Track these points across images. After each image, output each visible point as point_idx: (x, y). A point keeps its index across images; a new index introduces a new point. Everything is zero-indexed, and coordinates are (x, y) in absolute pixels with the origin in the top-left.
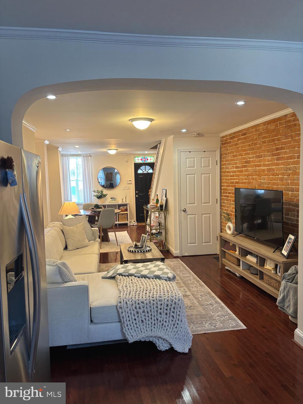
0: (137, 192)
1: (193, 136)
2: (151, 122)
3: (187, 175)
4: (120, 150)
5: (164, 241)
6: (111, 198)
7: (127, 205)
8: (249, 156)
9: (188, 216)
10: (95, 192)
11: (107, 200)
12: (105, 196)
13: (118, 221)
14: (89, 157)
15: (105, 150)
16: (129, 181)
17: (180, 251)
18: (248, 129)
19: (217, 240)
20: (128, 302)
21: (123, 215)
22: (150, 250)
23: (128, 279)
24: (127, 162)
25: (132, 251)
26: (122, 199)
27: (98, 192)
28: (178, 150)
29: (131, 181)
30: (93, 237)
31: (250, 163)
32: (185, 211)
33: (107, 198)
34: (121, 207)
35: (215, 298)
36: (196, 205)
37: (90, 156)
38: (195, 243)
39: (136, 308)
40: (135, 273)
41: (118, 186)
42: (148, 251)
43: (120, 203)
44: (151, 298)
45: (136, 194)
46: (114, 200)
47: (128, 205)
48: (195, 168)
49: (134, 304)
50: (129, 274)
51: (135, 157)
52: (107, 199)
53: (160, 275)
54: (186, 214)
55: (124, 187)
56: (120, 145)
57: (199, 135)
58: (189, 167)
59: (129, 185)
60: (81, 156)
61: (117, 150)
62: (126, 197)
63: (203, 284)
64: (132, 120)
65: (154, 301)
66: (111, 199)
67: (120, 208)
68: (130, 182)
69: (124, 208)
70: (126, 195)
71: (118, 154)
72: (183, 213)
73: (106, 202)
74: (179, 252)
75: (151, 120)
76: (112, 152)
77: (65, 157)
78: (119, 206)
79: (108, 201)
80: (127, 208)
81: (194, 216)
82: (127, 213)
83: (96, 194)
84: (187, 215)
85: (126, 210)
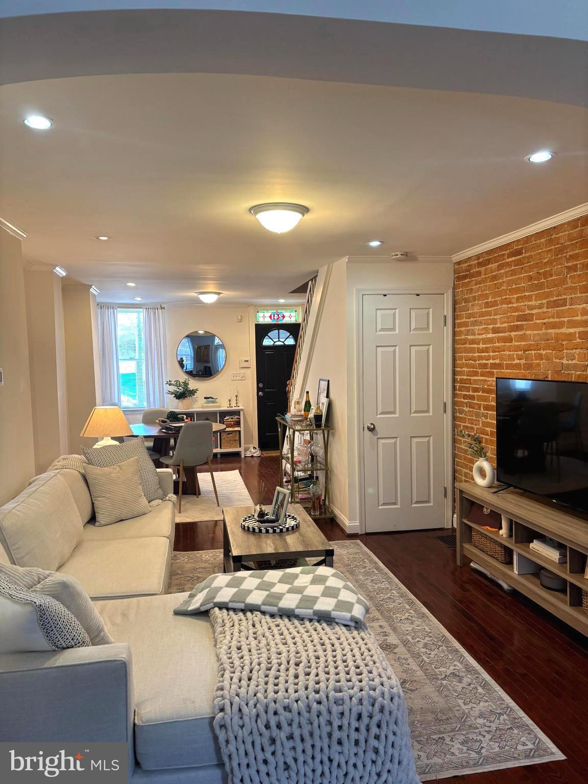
0: (261, 385)
1: (393, 259)
2: (303, 215)
3: (378, 348)
4: (226, 294)
5: (323, 498)
6: (205, 398)
7: (240, 412)
8: (530, 303)
9: (379, 440)
10: (170, 385)
11: (196, 403)
12: (193, 392)
13: (221, 448)
14: (160, 311)
15: (192, 294)
16: (245, 361)
17: (361, 522)
18: (527, 239)
19: (445, 496)
20: (245, 710)
21: (231, 435)
22: (295, 527)
23: (243, 622)
24: (241, 321)
25: (251, 530)
26: (230, 400)
27: (177, 384)
28: (358, 291)
29: (247, 361)
30: (160, 491)
31: (533, 320)
32: (372, 430)
33: (197, 397)
34: (227, 418)
35: (462, 656)
36: (397, 415)
37: (162, 308)
38: (395, 504)
39: (267, 727)
40: (263, 604)
41: (222, 372)
42: (290, 529)
43: (225, 407)
44: (313, 696)
45: (259, 389)
46: (213, 402)
47: (242, 413)
48: (397, 331)
49: (263, 714)
50: (247, 605)
51: (258, 312)
52: (196, 401)
53: (331, 611)
54: (376, 437)
55: (234, 374)
56: (226, 281)
57: (408, 257)
58: (382, 330)
59: (243, 371)
60: (142, 308)
61: (219, 294)
62: (237, 396)
63: (425, 610)
64: (256, 209)
65: (319, 703)
66: (205, 400)
67: (223, 419)
68: (246, 364)
69: (232, 419)
70: (238, 392)
71: (221, 304)
72: (367, 432)
73: (194, 406)
74: (358, 524)
75: (304, 210)
76: (209, 299)
77: (107, 310)
78: (223, 414)
79: (198, 405)
80: (240, 419)
81: (393, 441)
82: (240, 431)
83: (173, 389)
84: (378, 438)
85: (238, 424)
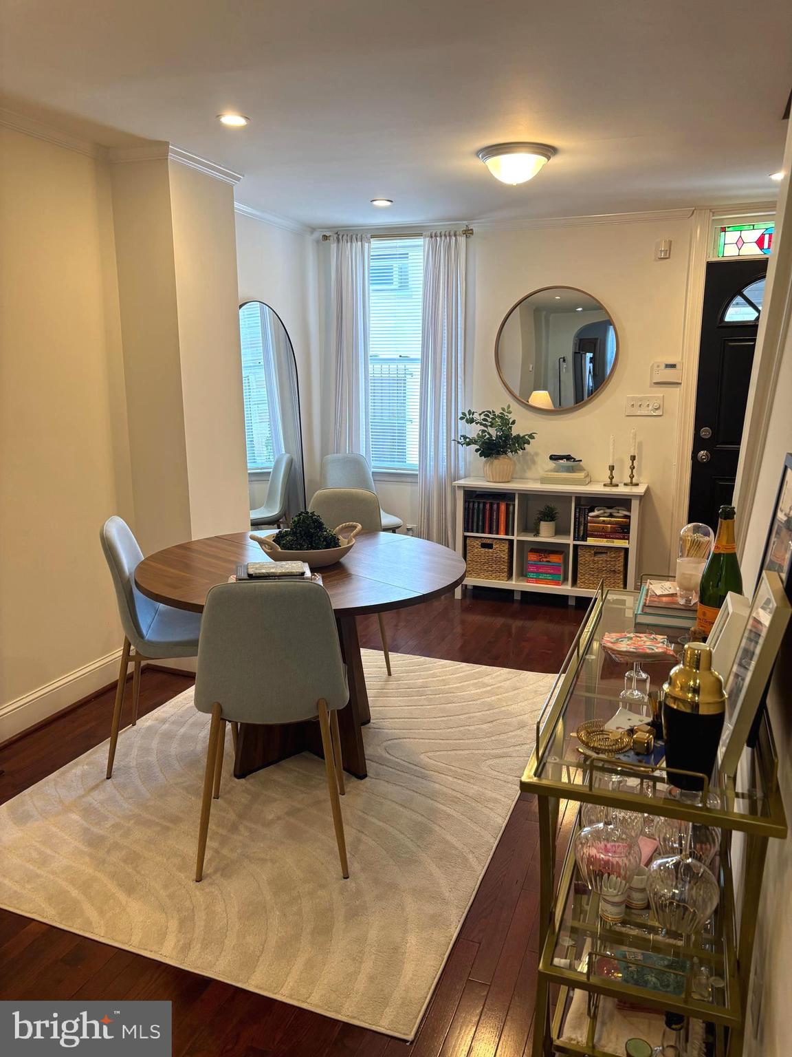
0: (706, 432)
6: (553, 458)
7: (630, 501)
10: (471, 421)
11: (531, 469)
12: (521, 442)
13: (574, 583)
14: (462, 240)
16: (668, 366)
21: (604, 557)
24: (664, 257)
26: (612, 468)
29: (673, 366)
33: (532, 455)
34: (596, 513)
37: (468, 233)
41: (602, 394)
45: (698, 443)
46: (571, 470)
47: (635, 504)
51: (724, 230)
55: (633, 398)
59: (660, 392)
60: (421, 235)
62: (633, 458)
66: (552, 464)
67: (586, 516)
68: (670, 375)
69: (611, 516)
70: (640, 446)
78: (588, 503)
79: (535, 474)
80: (628, 517)
82: (626, 550)
83: (473, 431)
85: (623, 530)
